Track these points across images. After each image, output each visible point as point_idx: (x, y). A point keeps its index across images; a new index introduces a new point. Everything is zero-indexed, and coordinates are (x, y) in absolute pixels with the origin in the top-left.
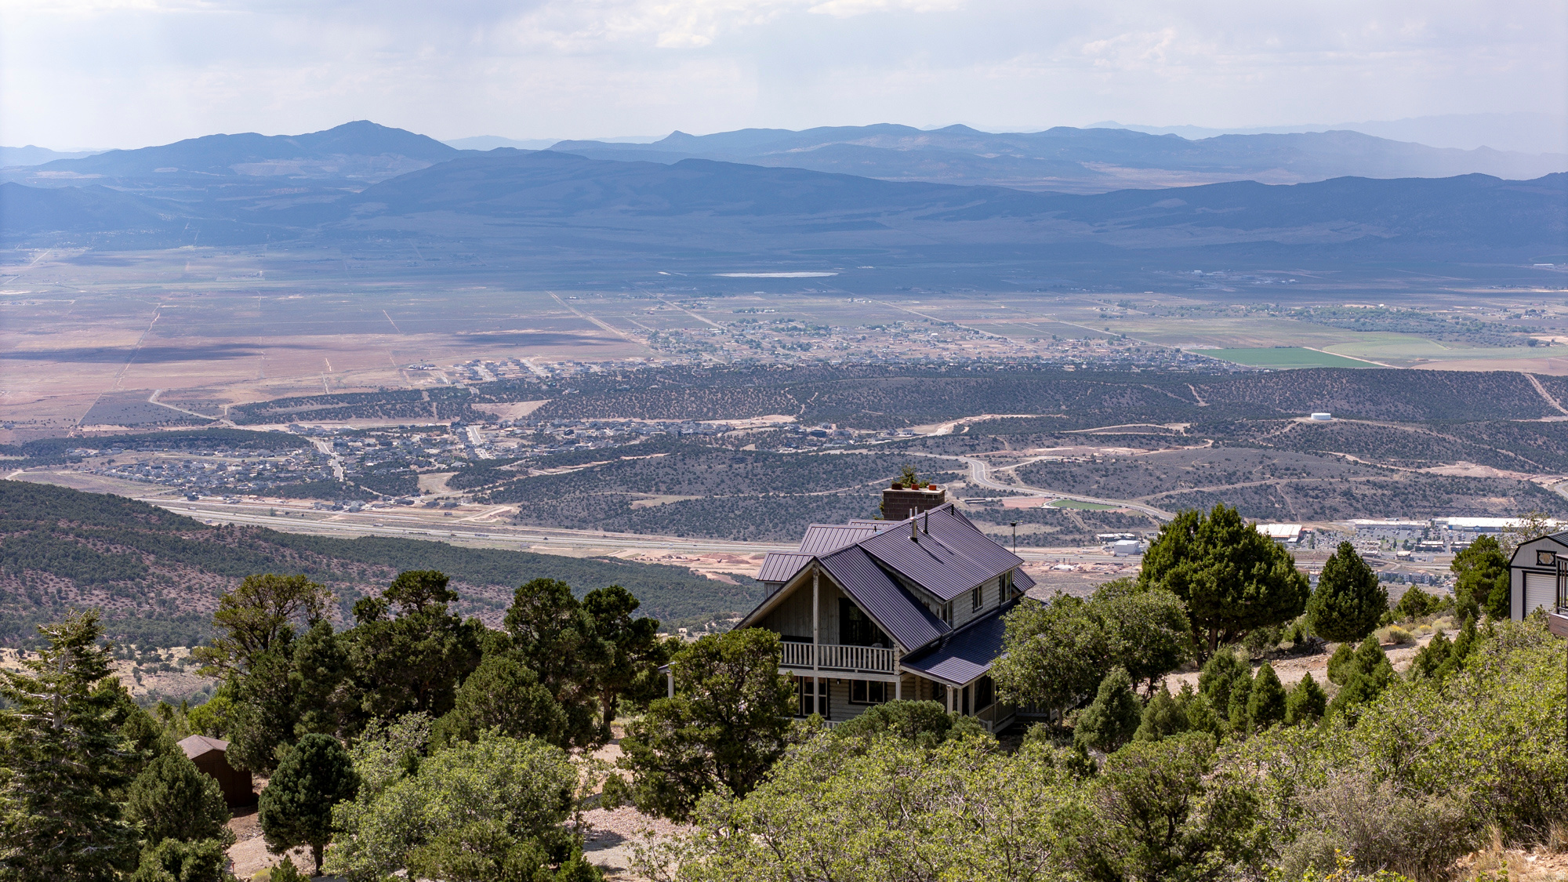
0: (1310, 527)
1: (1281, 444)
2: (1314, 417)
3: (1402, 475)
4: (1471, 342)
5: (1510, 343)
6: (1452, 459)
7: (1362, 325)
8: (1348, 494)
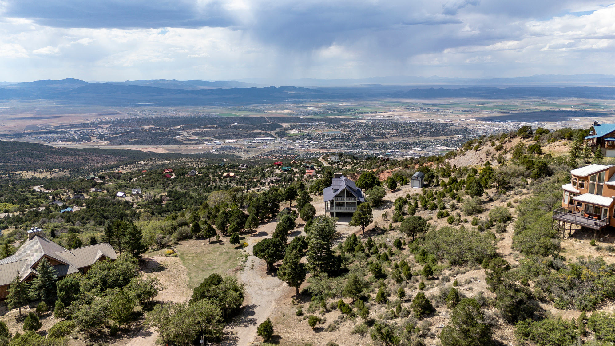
0: (236, 140)
1: (230, 128)
2: (235, 124)
3: (249, 132)
4: (256, 112)
5: (261, 112)
6: (256, 130)
7: (240, 110)
8: (241, 135)
